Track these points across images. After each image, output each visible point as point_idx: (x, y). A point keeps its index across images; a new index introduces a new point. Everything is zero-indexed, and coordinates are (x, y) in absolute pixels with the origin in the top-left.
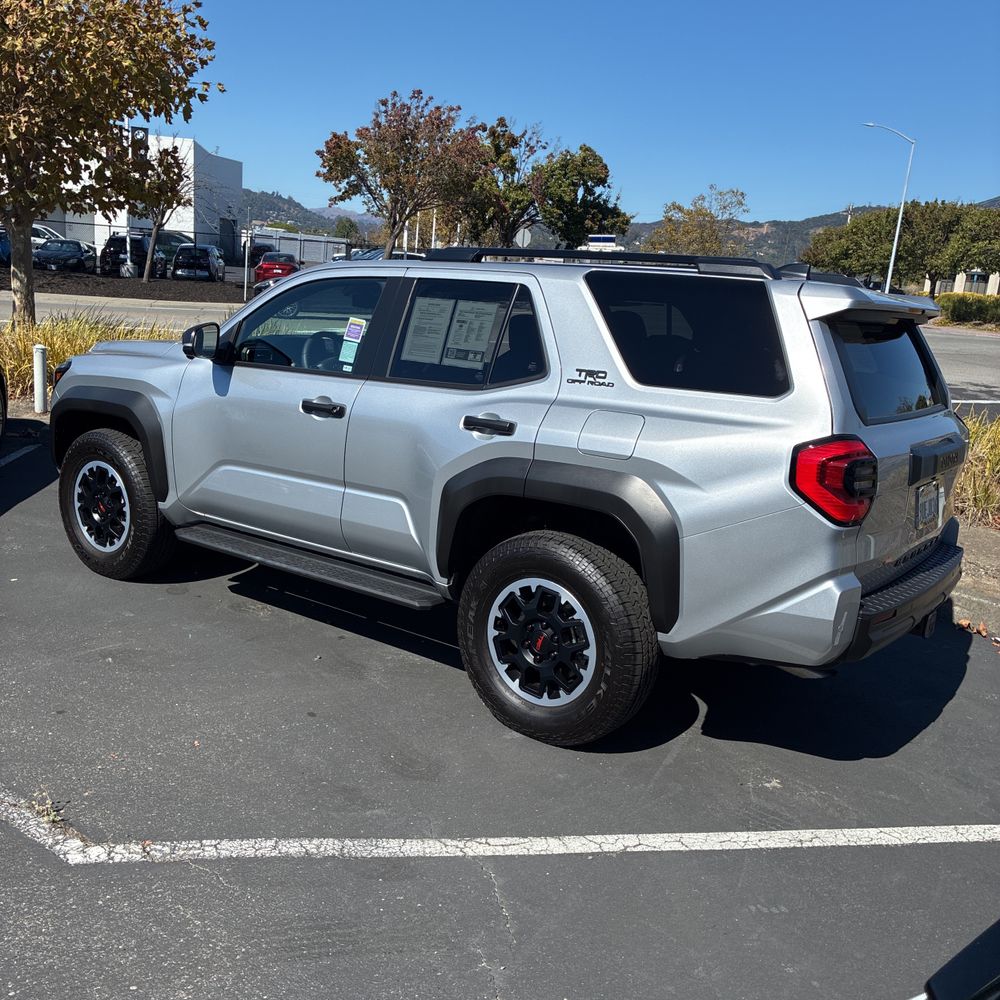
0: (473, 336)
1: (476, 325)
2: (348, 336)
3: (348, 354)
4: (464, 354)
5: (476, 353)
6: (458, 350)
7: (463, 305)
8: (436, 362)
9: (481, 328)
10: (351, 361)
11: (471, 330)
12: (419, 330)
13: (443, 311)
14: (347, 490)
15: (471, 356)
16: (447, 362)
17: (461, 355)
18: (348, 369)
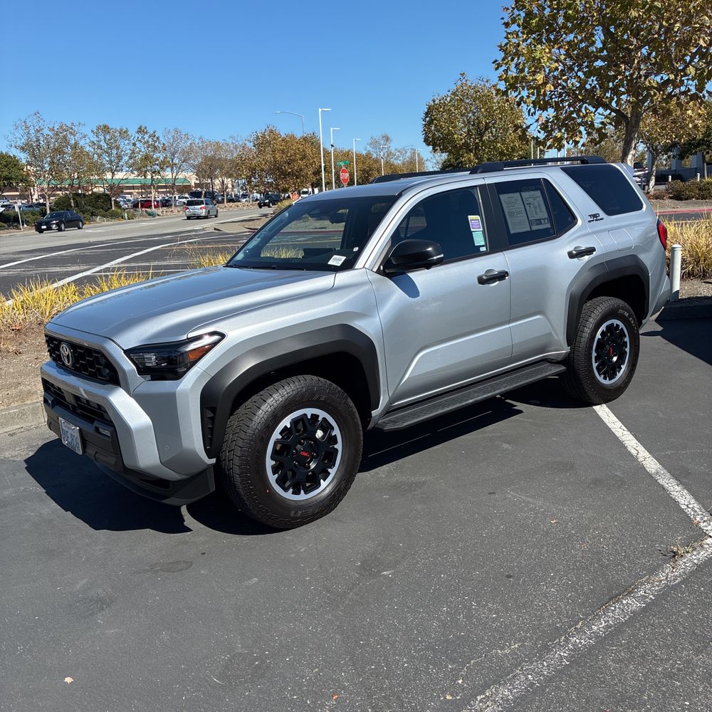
0: (538, 211)
1: (536, 204)
2: (473, 228)
3: (479, 239)
4: (539, 222)
5: (544, 219)
6: (536, 220)
7: (525, 195)
8: (529, 229)
9: (539, 205)
10: (483, 243)
11: (535, 208)
12: (511, 214)
13: (517, 200)
14: (511, 325)
15: (542, 221)
16: (535, 228)
17: (538, 222)
18: (483, 249)
